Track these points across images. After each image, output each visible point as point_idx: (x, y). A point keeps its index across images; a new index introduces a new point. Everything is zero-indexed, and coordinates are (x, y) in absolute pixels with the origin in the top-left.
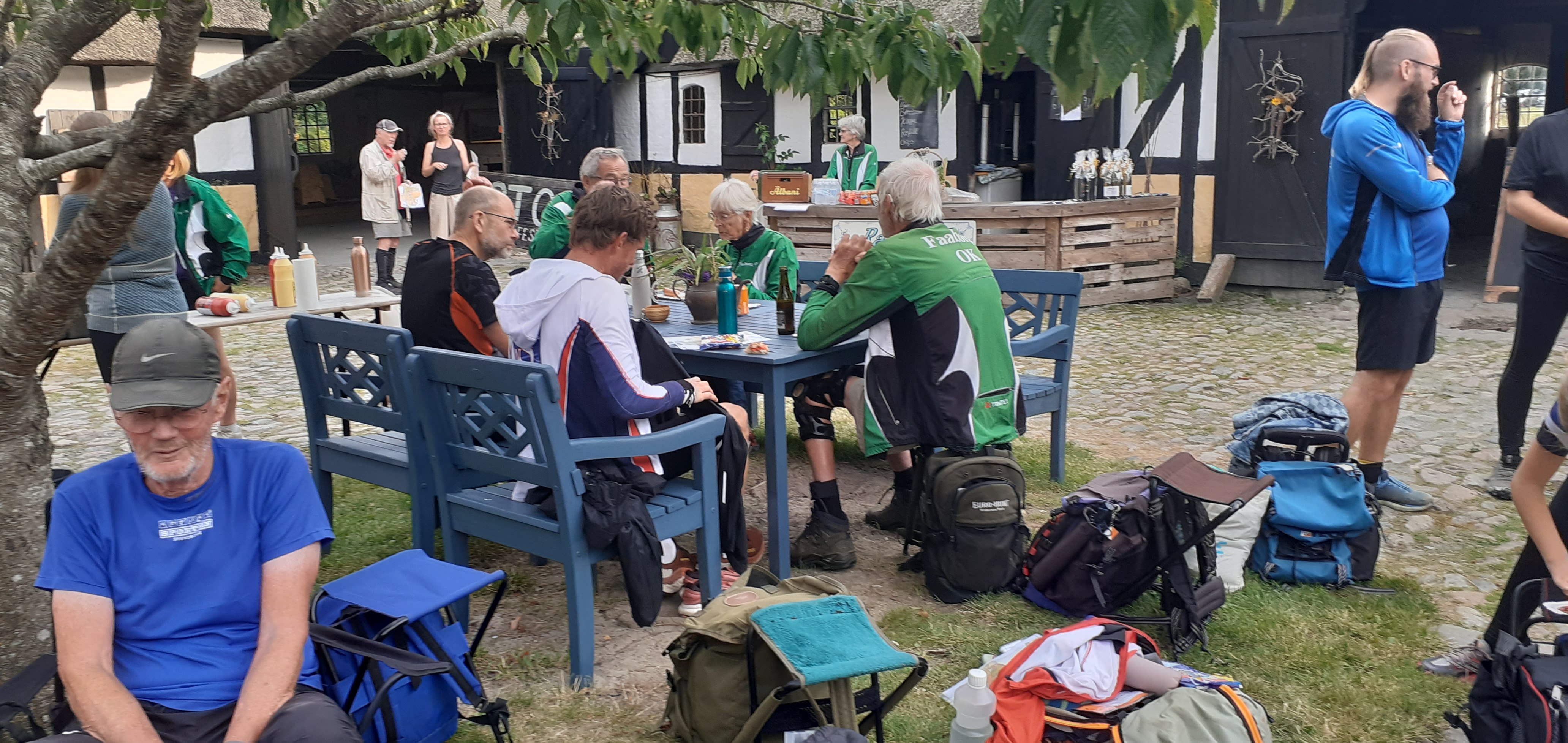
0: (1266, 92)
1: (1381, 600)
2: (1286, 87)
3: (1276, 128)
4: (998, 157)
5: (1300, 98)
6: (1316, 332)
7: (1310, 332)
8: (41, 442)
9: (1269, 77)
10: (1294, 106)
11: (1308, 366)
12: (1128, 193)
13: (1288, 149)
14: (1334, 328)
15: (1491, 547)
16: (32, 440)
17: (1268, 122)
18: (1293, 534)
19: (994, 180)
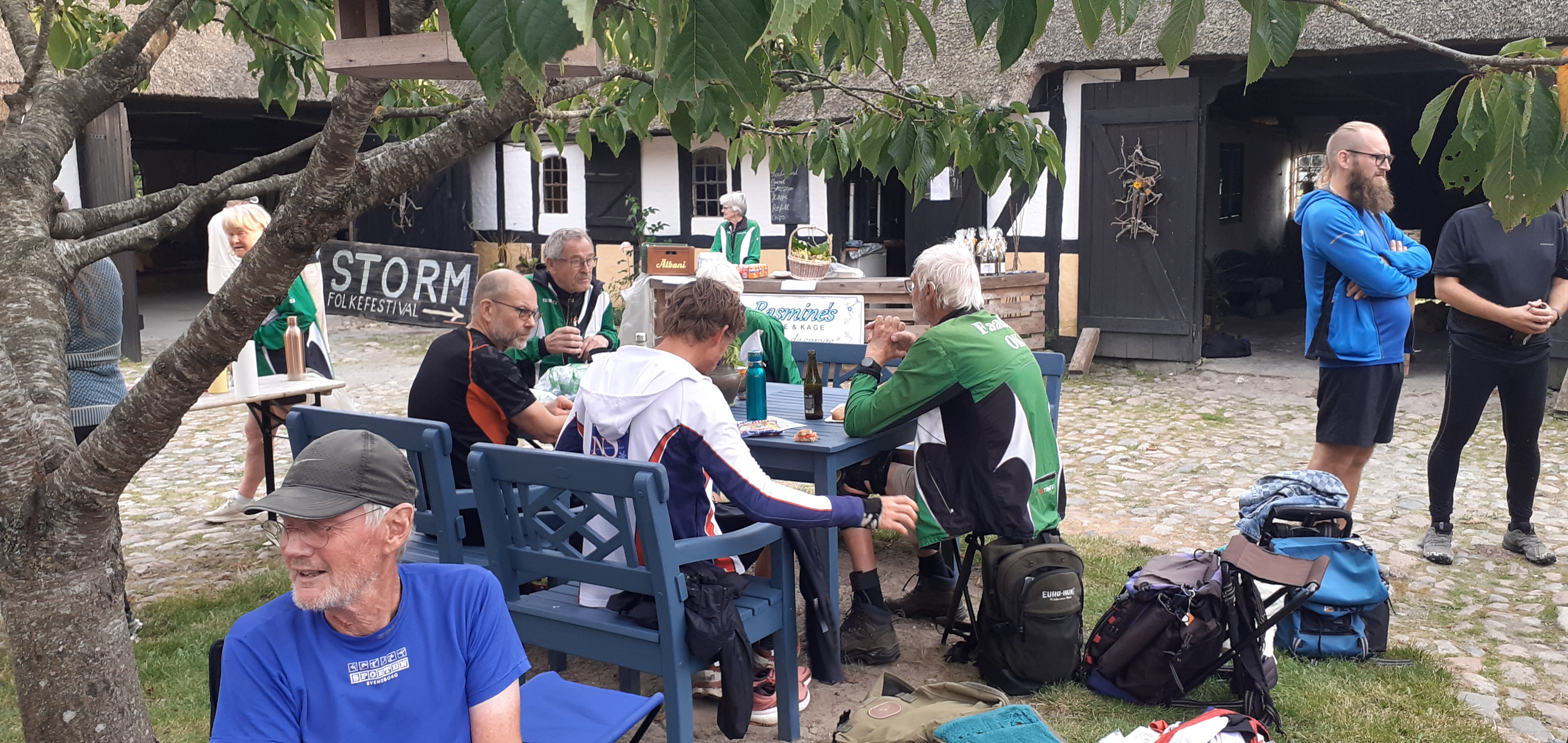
0: (1127, 176)
1: (1404, 672)
2: (1146, 171)
3: (1137, 210)
4: (865, 234)
5: (1158, 182)
6: (1193, 403)
7: (1188, 402)
8: (120, 568)
9: (1129, 162)
10: (1153, 189)
11: (1203, 436)
12: (1003, 270)
13: (1149, 229)
14: (1208, 399)
15: (1455, 612)
16: (112, 566)
17: (1130, 204)
18: (1317, 609)
19: (863, 256)
